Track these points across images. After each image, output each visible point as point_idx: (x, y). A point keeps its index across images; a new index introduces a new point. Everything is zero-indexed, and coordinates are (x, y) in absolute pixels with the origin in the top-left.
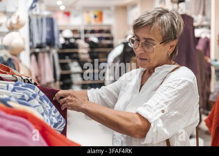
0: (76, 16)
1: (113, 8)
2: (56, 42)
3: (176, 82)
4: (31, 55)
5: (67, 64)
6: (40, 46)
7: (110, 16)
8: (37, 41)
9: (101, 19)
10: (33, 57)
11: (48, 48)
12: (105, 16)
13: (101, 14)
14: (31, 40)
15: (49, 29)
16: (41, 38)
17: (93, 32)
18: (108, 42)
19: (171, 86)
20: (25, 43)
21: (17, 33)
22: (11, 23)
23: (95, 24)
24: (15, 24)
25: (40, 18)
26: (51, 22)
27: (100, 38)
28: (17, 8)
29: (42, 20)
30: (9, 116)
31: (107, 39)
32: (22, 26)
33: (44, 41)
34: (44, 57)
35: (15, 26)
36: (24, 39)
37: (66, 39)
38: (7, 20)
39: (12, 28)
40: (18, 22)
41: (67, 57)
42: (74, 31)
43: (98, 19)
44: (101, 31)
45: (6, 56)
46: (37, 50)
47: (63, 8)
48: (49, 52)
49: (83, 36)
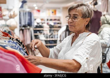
0: (43, 12)
1: (61, 8)
2: (33, 24)
3: (91, 41)
4: (20, 30)
5: (38, 35)
6: (24, 26)
7: (60, 12)
8: (23, 23)
9: (55, 14)
10: (21, 32)
11: (28, 27)
12: (57, 12)
13: (55, 11)
14: (20, 23)
15: (29, 18)
16: (25, 22)
17: (51, 20)
18: (59, 25)
19: (89, 44)
20: (17, 24)
21: (13, 19)
22: (11, 15)
23: (52, 16)
24: (12, 15)
25: (25, 12)
26: (30, 14)
27: (55, 23)
28: (14, 7)
29: (26, 13)
30: (6, 53)
31: (58, 23)
32: (16, 16)
33: (27, 23)
34: (26, 32)
35: (13, 16)
36: (16, 22)
37: (38, 23)
38: (9, 13)
39: (11, 17)
40: (14, 14)
41: (38, 32)
42: (42, 20)
43: (54, 14)
44: (55, 20)
45: (7, 30)
46: (23, 28)
47: (36, 8)
48: (29, 29)
49: (46, 22)
